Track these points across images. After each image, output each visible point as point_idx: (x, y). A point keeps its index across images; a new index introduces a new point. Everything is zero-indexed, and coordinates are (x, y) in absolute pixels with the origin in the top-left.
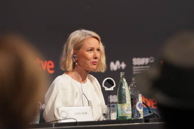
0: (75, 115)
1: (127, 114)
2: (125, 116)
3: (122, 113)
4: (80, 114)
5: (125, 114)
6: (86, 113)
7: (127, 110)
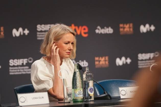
0: (33, 99)
1: (79, 97)
2: (77, 99)
3: (74, 96)
4: (37, 98)
5: (77, 98)
6: (43, 97)
7: (78, 94)
